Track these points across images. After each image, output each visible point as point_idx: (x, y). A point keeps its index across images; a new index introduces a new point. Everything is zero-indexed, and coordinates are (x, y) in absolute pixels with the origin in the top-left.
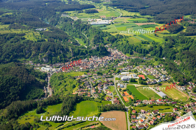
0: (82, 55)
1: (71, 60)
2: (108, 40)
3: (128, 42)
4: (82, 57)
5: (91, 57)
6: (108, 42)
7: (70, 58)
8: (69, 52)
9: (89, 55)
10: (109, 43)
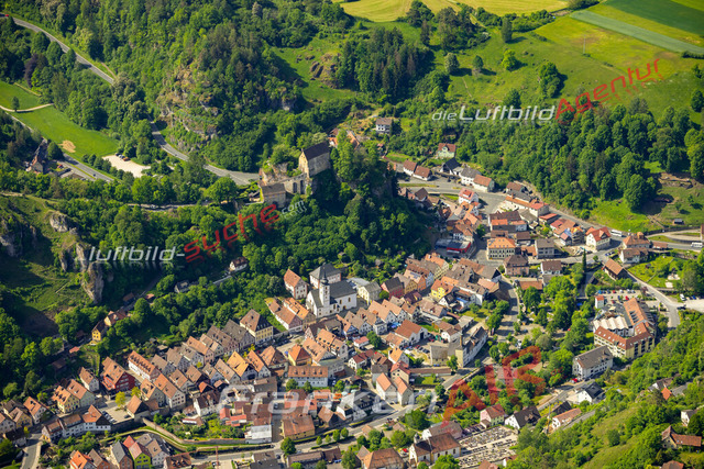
0: (193, 280)
1: (104, 353)
2: (348, 81)
3: (563, 78)
4: (195, 304)
5: (280, 292)
6: (346, 95)
7: (84, 326)
8: (48, 259)
9: (263, 268)
10: (360, 106)
